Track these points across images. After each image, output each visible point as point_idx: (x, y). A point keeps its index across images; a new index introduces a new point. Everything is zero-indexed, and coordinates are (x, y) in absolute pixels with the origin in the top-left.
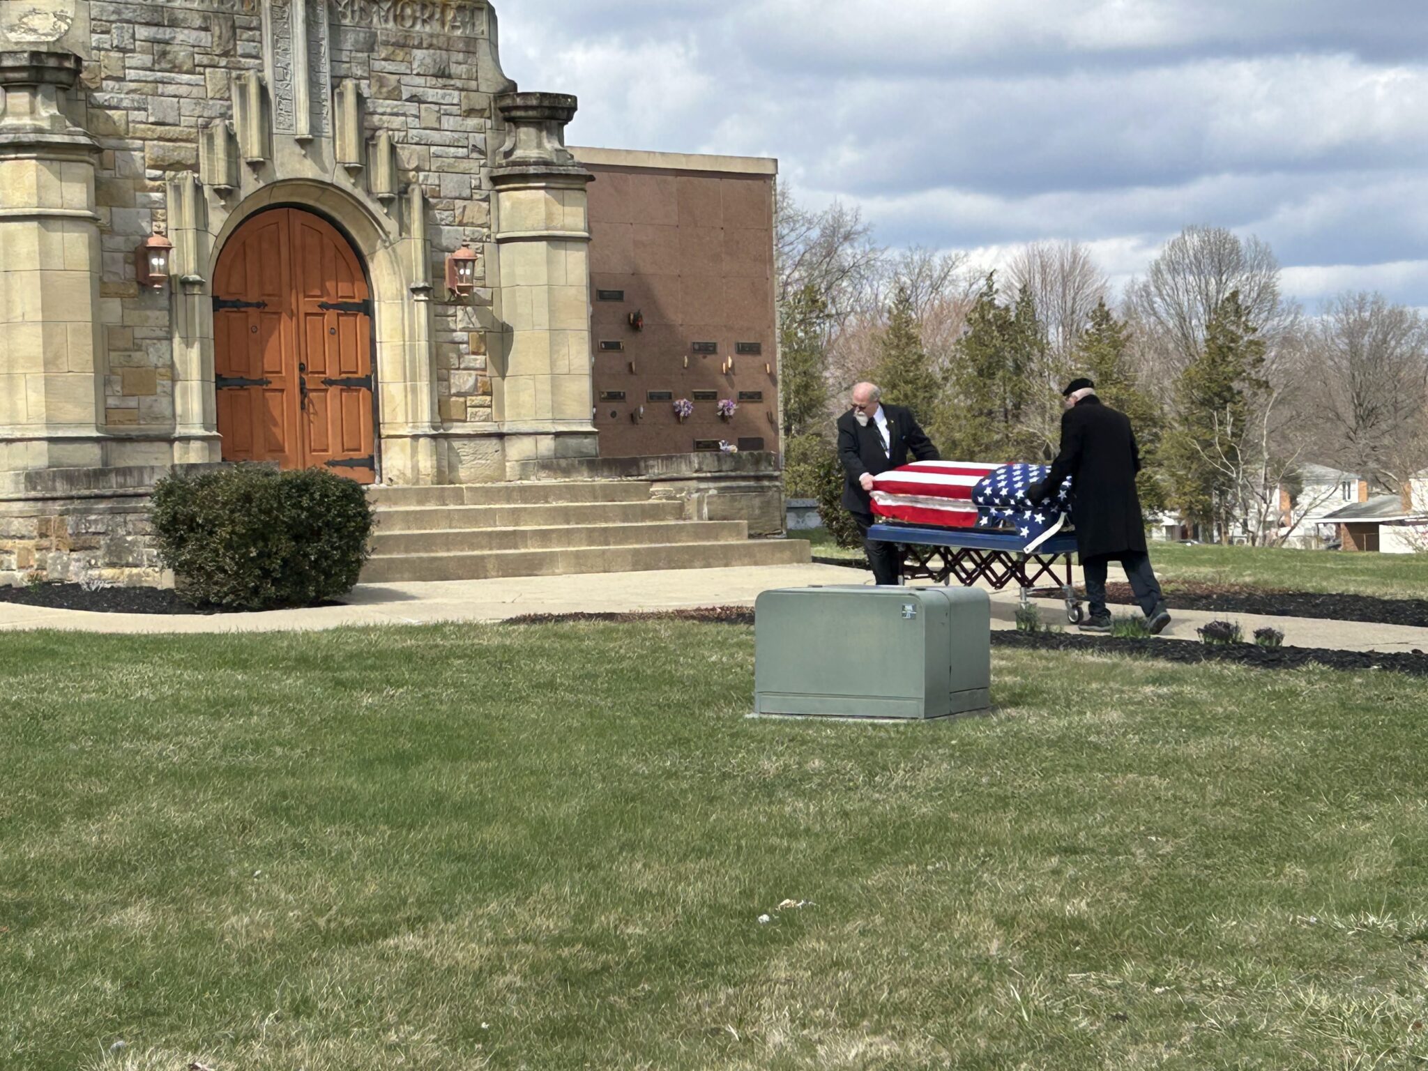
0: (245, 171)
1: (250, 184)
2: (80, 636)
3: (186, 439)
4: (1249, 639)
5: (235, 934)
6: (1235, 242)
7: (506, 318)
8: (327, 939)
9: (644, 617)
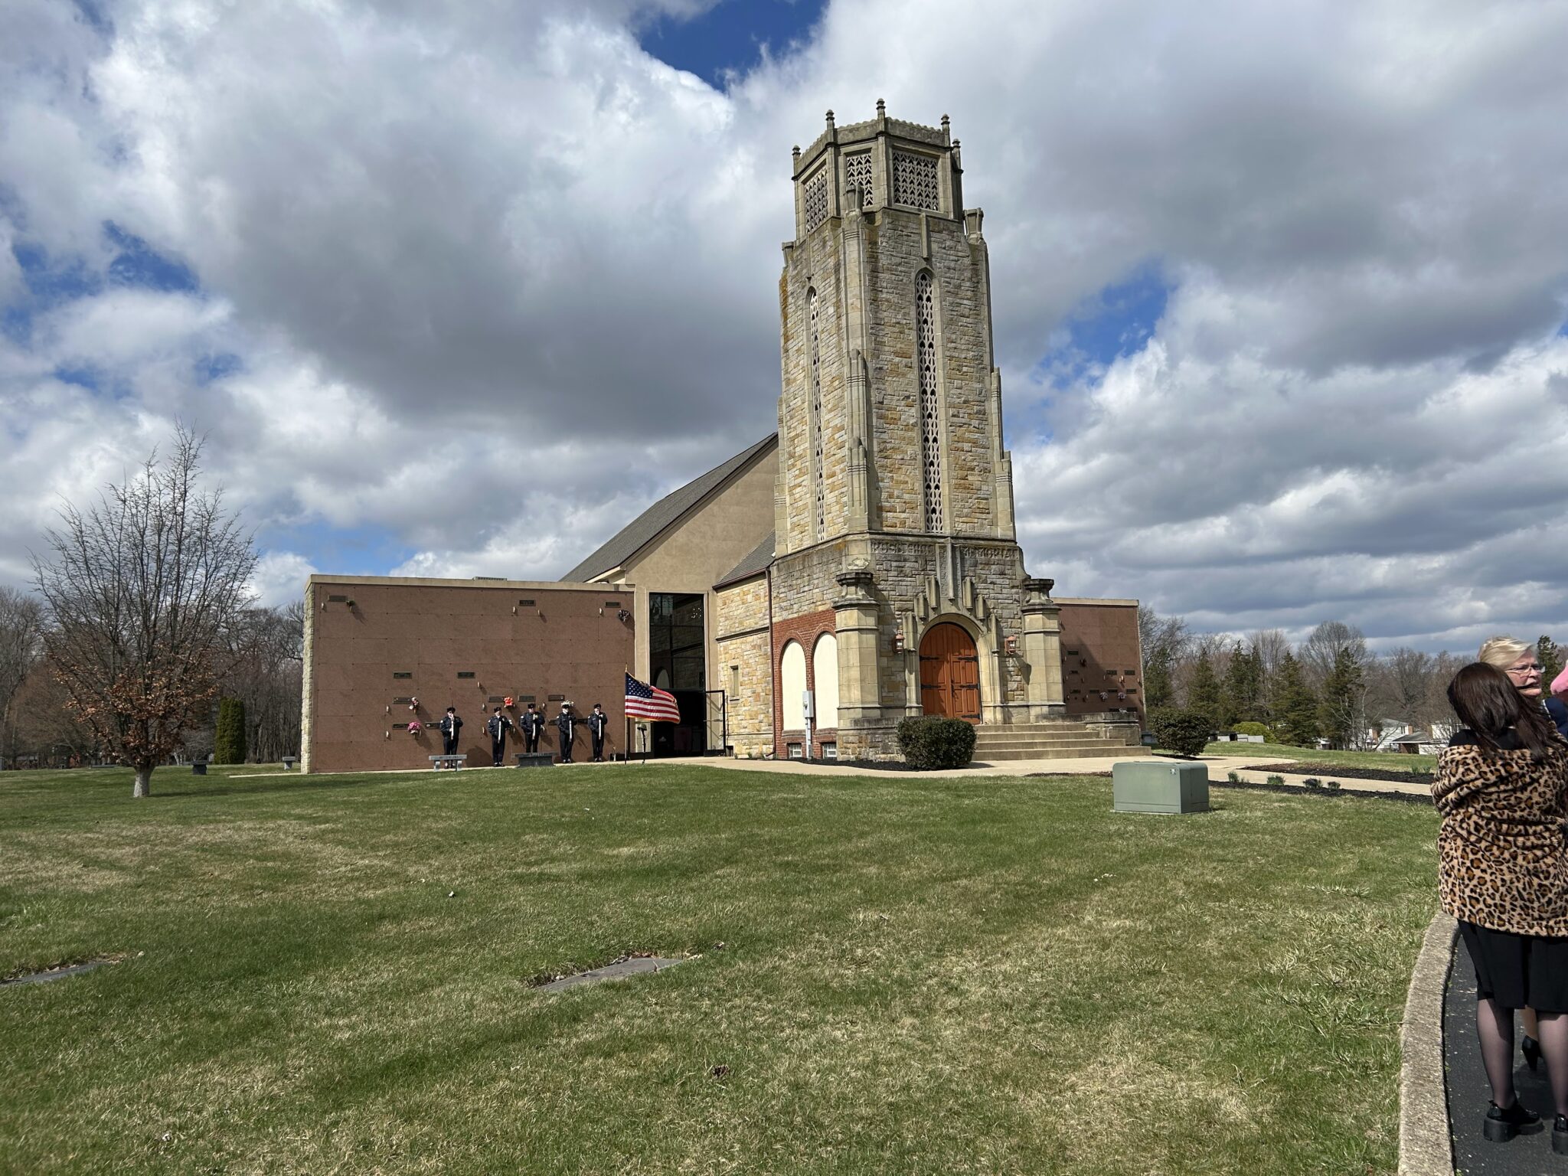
0: (931, 611)
1: (932, 615)
2: (871, 778)
3: (911, 708)
4: (1326, 786)
5: (904, 877)
6: (1344, 628)
7: (1028, 662)
8: (936, 880)
9: (1078, 775)
